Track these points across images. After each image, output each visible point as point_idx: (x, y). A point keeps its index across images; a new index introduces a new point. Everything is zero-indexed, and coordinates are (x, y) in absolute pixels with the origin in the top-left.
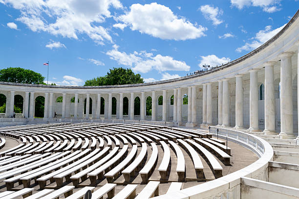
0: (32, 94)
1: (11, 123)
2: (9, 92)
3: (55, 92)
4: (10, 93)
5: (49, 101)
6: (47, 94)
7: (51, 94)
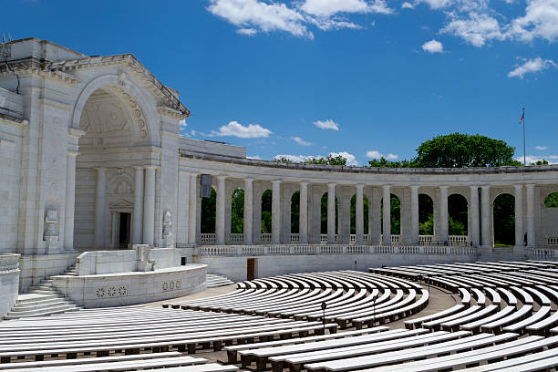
0: (485, 190)
1: (444, 258)
2: (437, 189)
3: (540, 182)
4: (440, 192)
5: (525, 205)
6: (518, 188)
7: (530, 189)
